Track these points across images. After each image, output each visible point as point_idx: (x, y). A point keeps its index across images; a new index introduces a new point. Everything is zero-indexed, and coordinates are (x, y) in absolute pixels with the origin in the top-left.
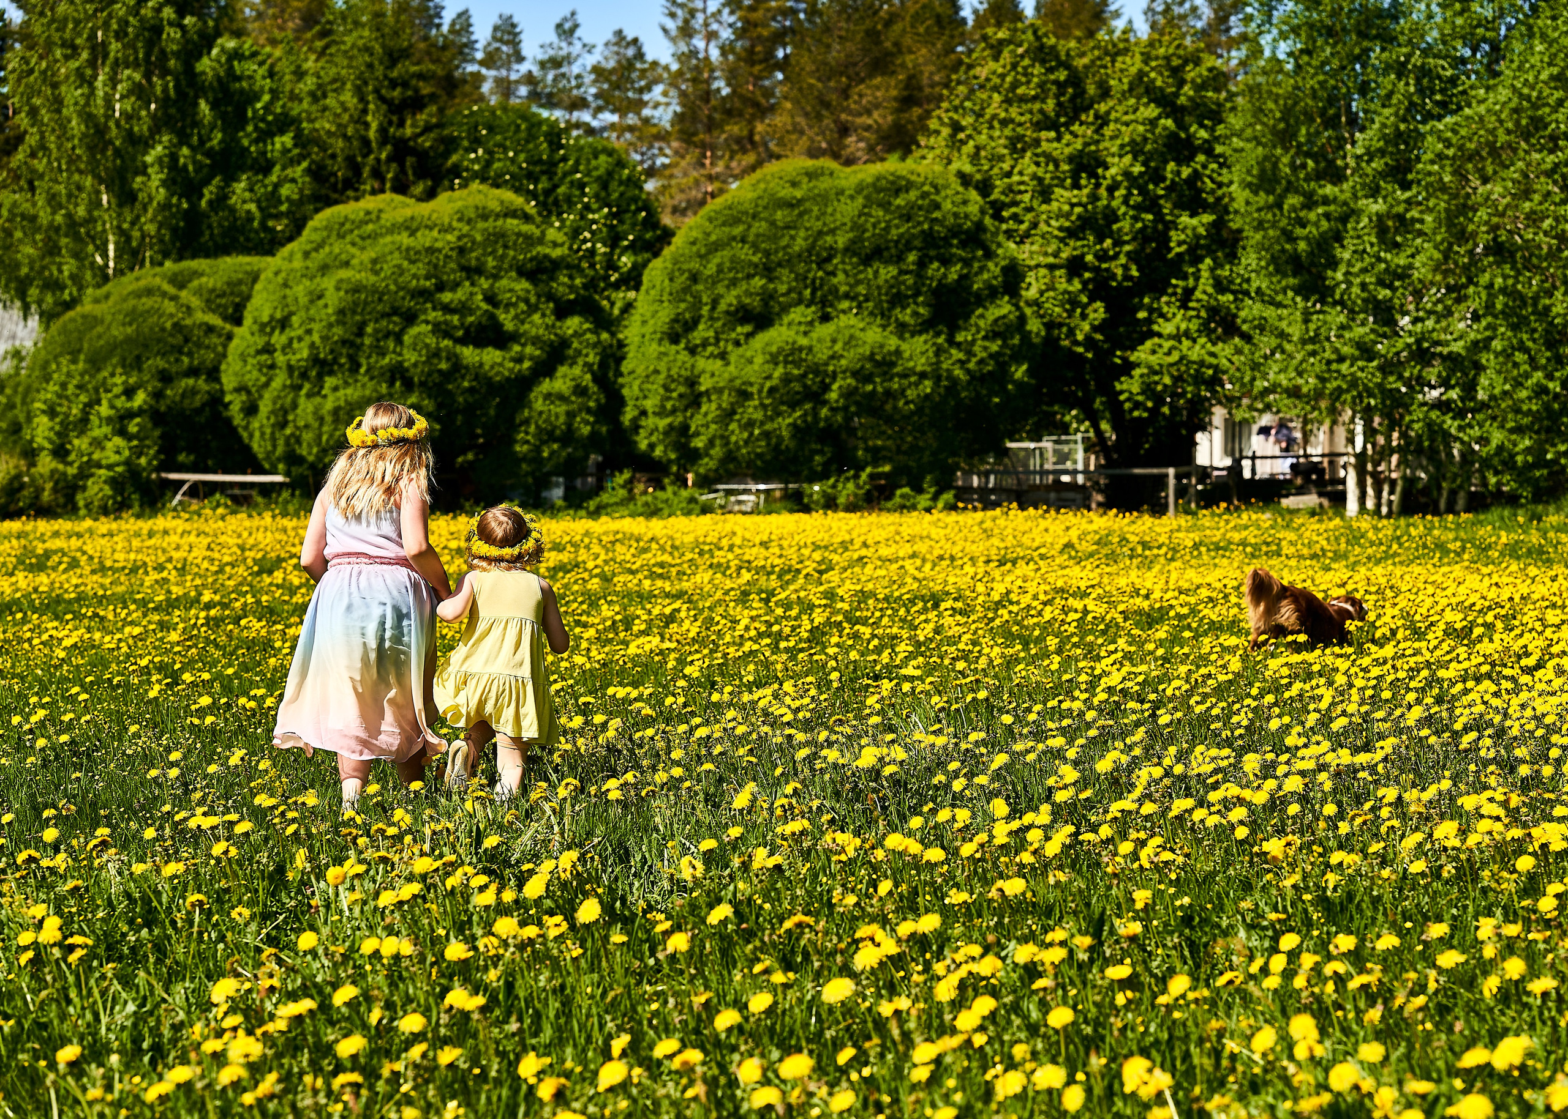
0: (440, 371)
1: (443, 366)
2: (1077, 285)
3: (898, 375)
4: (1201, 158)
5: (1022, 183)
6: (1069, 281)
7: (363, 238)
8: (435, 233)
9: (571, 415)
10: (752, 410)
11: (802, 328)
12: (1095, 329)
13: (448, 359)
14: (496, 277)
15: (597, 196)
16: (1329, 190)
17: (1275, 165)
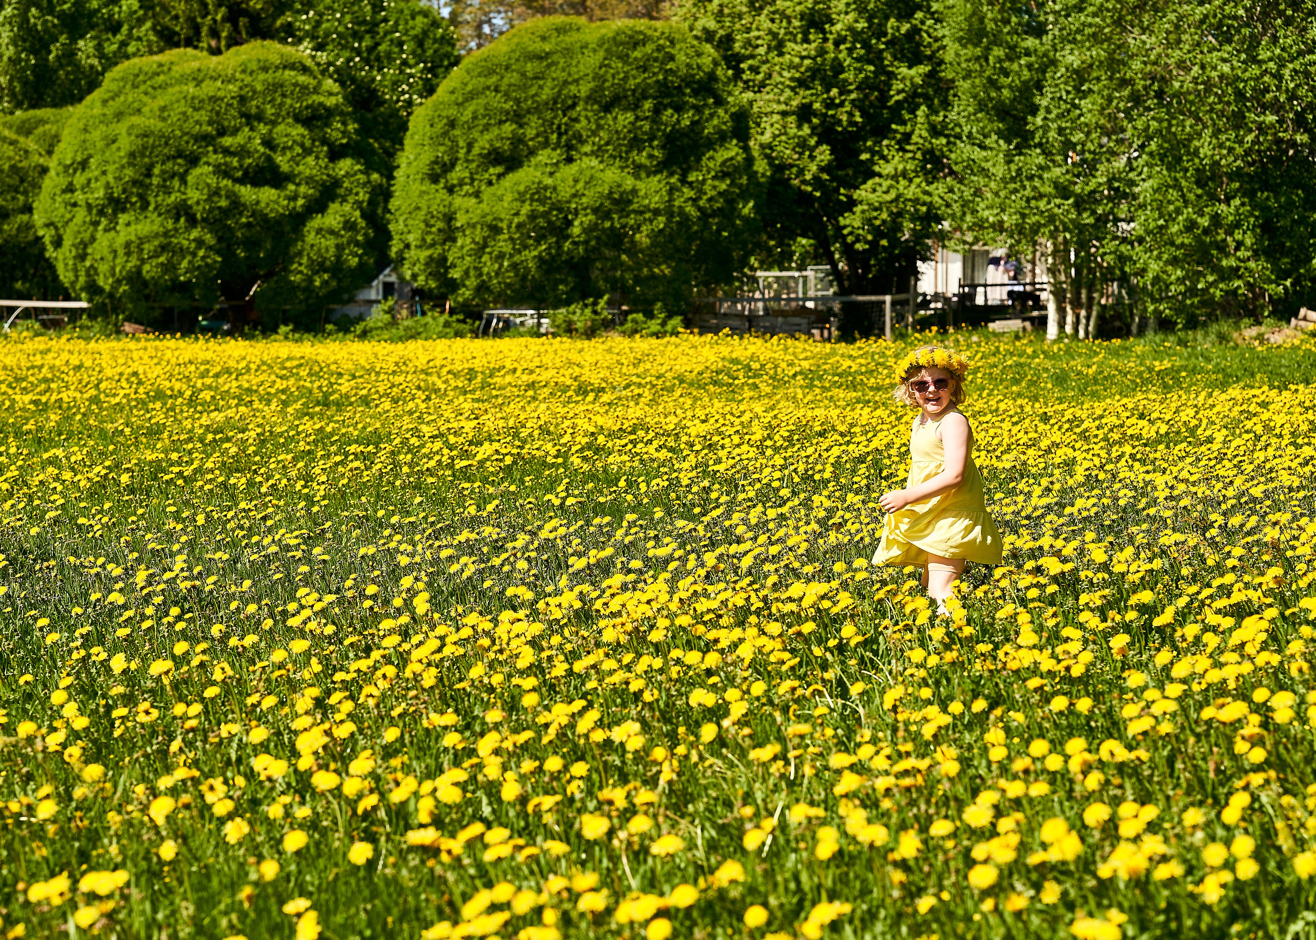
0: (220, 208)
1: (224, 203)
2: (806, 130)
3: (634, 211)
4: (919, 15)
5: (758, 38)
6: (799, 127)
7: (154, 88)
8: (219, 83)
9: (340, 248)
10: (503, 244)
11: (548, 169)
12: (822, 169)
13: (227, 197)
14: (274, 123)
15: (413, 53)
16: (1031, 42)
17: (982, 20)
